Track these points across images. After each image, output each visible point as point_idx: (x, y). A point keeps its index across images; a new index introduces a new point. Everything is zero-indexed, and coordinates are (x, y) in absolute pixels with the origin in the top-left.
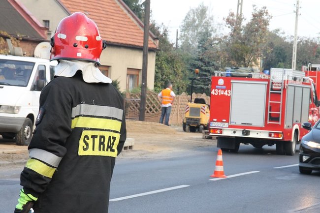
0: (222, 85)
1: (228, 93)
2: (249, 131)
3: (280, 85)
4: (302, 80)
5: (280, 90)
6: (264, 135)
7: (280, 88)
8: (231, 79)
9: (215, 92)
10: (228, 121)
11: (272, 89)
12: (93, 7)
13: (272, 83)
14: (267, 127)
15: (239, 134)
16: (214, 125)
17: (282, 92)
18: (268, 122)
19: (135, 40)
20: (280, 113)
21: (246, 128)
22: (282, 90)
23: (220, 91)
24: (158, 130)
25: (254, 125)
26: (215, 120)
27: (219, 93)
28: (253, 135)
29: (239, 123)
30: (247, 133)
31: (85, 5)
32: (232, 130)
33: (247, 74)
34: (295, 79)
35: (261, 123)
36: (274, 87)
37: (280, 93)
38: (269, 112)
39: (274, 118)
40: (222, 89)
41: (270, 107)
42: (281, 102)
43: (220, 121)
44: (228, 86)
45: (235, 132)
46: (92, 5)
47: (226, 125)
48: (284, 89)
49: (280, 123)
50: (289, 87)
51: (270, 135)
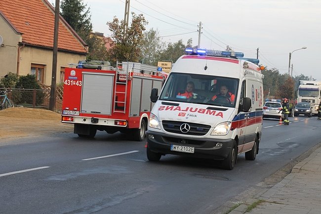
0: (74, 76)
1: (79, 83)
2: (98, 119)
3: (125, 77)
4: (152, 74)
5: (125, 81)
6: (111, 123)
7: (125, 79)
8: (82, 71)
9: (68, 82)
10: (79, 110)
11: (118, 81)
12: (34, 19)
13: (118, 74)
14: (113, 116)
15: (88, 122)
16: (66, 113)
17: (126, 83)
18: (114, 111)
20: (125, 102)
21: (95, 117)
22: (127, 81)
23: (72, 81)
24: (47, 116)
25: (103, 113)
26: (68, 108)
27: (71, 83)
28: (101, 123)
29: (89, 112)
30: (96, 121)
31: (26, 18)
32: (82, 118)
33: (97, 66)
34: (142, 72)
35: (108, 112)
36: (120, 79)
37: (125, 84)
38: (115, 102)
39: (118, 107)
40: (74, 80)
41: (117, 97)
42: (126, 93)
43: (71, 109)
44: (80, 77)
45: (85, 120)
46: (34, 18)
47: (78, 113)
48: (129, 81)
49: (124, 112)
50: (134, 79)
51: (116, 123)
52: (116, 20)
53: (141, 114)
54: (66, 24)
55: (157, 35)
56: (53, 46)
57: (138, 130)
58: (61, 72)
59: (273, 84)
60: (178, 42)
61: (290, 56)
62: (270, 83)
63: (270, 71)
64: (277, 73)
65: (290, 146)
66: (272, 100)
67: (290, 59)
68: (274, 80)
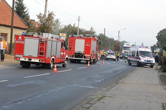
0: (20, 39)
1: (23, 42)
3: (44, 40)
4: (57, 39)
6: (37, 61)
7: (44, 41)
8: (24, 37)
9: (17, 42)
10: (22, 54)
11: (41, 41)
13: (41, 39)
14: (38, 57)
15: (27, 60)
16: (17, 56)
17: (45, 43)
18: (39, 55)
19: (18, 25)
20: (44, 51)
21: (30, 58)
23: (19, 41)
24: (7, 57)
25: (34, 56)
26: (17, 54)
28: (33, 60)
29: (27, 55)
30: (31, 60)
33: (31, 35)
34: (52, 38)
35: (36, 56)
38: (39, 51)
39: (41, 54)
41: (40, 49)
42: (44, 47)
43: (19, 54)
44: (23, 39)
45: (25, 59)
47: (22, 56)
48: (46, 42)
49: (44, 56)
50: (48, 41)
51: (40, 61)
52: (41, 14)
53: (51, 57)
54: (17, 15)
55: (59, 21)
56: (11, 25)
57: (50, 64)
58: (15, 37)
59: (112, 45)
60: (69, 25)
61: (119, 32)
62: (110, 44)
63: (110, 38)
64: (113, 40)
65: (118, 72)
66: (111, 51)
68: (112, 43)
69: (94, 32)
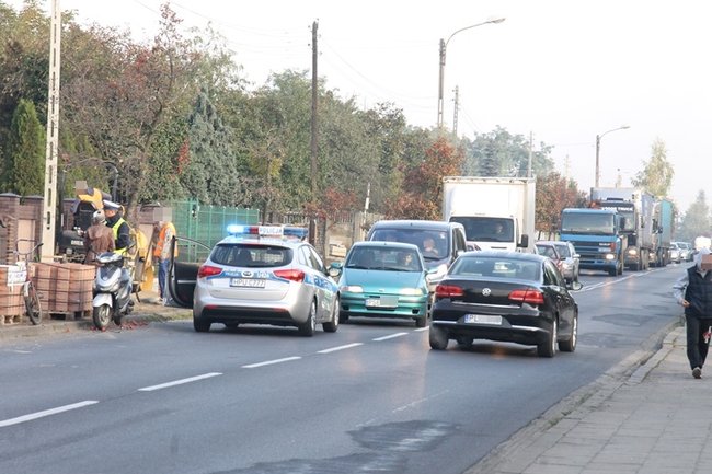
59: (384, 168)
61: (442, 54)
62: (369, 163)
63: (371, 112)
64: (396, 121)
67: (442, 64)
68: (387, 150)
69: (225, 60)
